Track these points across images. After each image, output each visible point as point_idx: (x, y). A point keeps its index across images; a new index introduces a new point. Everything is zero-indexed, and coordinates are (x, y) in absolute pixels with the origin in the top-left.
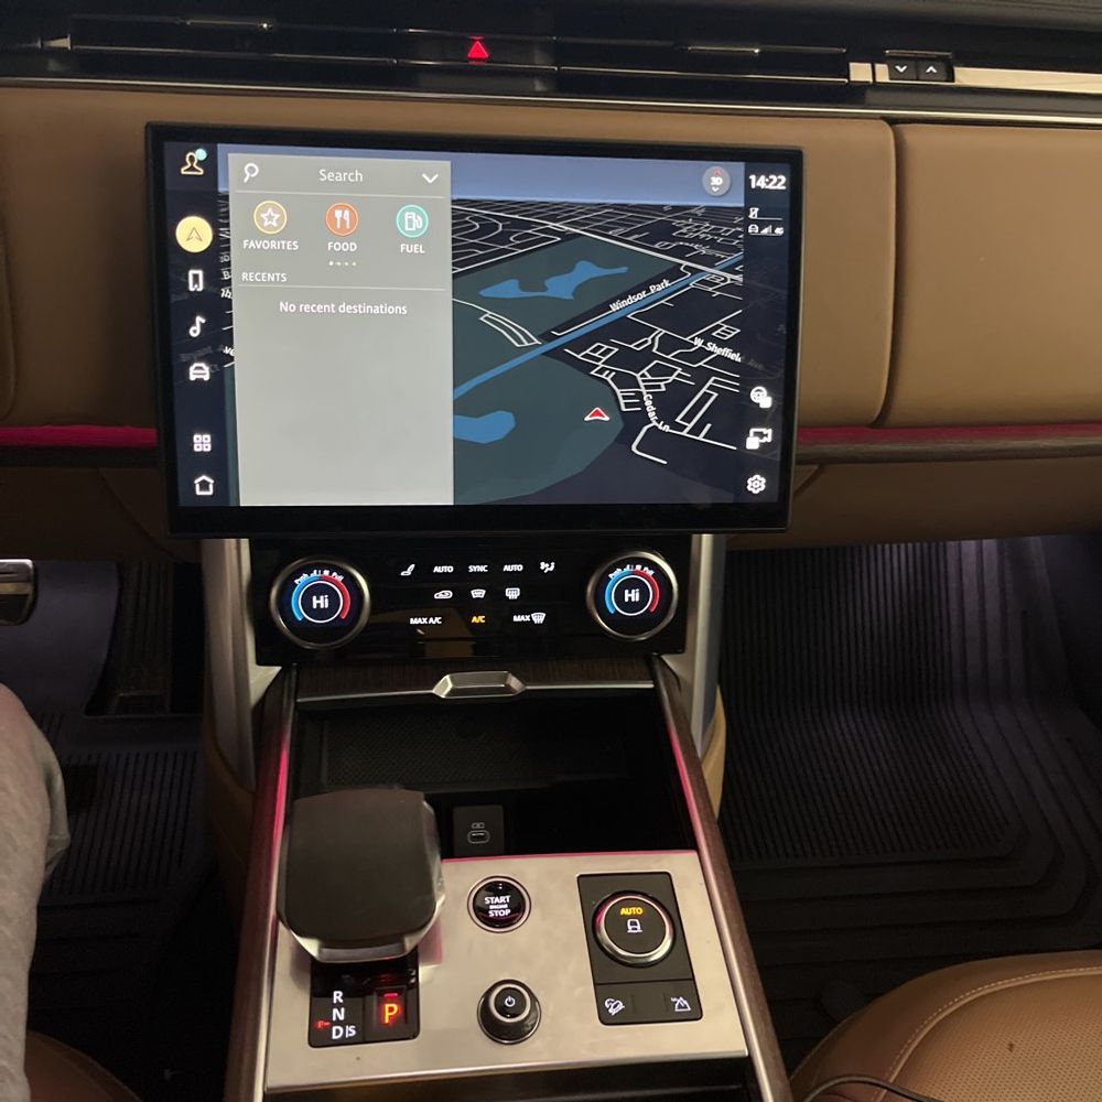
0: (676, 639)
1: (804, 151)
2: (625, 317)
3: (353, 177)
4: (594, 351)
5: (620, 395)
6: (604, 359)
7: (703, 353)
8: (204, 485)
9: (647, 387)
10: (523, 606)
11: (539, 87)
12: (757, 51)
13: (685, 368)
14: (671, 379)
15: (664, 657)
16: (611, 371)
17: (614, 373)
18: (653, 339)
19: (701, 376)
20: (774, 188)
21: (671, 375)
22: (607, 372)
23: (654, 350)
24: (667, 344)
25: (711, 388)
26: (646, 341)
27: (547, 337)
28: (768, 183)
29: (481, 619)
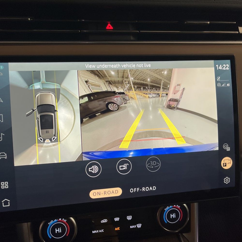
0: (188, 229)
8: (6, 203)
10: (133, 222)
11: (132, 38)
12: (209, 23)
15: (183, 234)
20: (225, 69)
29: (118, 229)
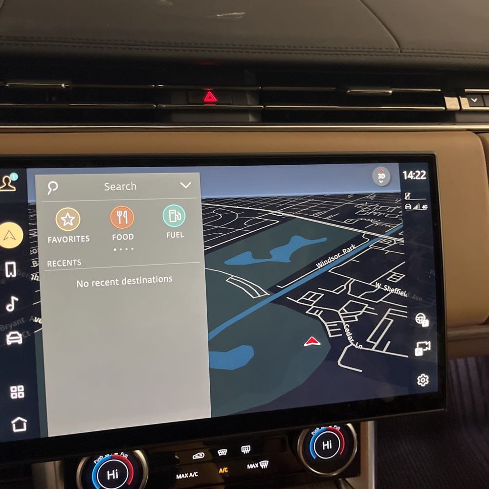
0: (356, 469)
1: (435, 154)
2: (327, 272)
3: (129, 187)
4: (307, 297)
5: (327, 327)
6: (315, 302)
7: (381, 293)
8: (19, 425)
9: (345, 319)
10: (254, 457)
11: (251, 119)
12: (390, 92)
13: (370, 304)
14: (361, 312)
15: (347, 479)
16: (320, 310)
17: (322, 311)
18: (347, 286)
19: (382, 309)
20: (419, 178)
21: (361, 310)
22: (318, 311)
23: (348, 293)
24: (357, 289)
25: (389, 316)
26: (343, 287)
27: (273, 290)
28: (415, 176)
